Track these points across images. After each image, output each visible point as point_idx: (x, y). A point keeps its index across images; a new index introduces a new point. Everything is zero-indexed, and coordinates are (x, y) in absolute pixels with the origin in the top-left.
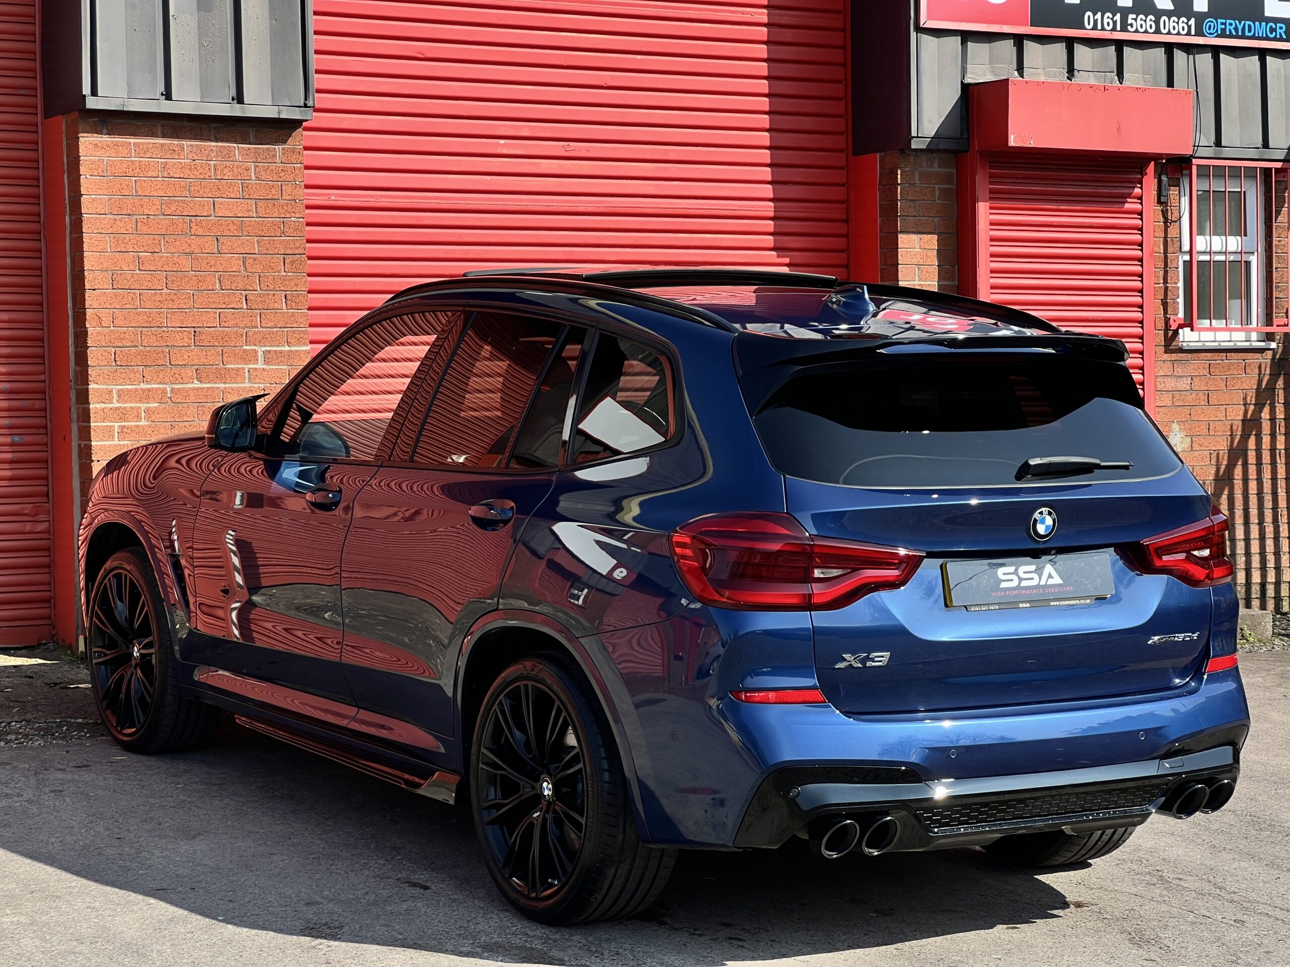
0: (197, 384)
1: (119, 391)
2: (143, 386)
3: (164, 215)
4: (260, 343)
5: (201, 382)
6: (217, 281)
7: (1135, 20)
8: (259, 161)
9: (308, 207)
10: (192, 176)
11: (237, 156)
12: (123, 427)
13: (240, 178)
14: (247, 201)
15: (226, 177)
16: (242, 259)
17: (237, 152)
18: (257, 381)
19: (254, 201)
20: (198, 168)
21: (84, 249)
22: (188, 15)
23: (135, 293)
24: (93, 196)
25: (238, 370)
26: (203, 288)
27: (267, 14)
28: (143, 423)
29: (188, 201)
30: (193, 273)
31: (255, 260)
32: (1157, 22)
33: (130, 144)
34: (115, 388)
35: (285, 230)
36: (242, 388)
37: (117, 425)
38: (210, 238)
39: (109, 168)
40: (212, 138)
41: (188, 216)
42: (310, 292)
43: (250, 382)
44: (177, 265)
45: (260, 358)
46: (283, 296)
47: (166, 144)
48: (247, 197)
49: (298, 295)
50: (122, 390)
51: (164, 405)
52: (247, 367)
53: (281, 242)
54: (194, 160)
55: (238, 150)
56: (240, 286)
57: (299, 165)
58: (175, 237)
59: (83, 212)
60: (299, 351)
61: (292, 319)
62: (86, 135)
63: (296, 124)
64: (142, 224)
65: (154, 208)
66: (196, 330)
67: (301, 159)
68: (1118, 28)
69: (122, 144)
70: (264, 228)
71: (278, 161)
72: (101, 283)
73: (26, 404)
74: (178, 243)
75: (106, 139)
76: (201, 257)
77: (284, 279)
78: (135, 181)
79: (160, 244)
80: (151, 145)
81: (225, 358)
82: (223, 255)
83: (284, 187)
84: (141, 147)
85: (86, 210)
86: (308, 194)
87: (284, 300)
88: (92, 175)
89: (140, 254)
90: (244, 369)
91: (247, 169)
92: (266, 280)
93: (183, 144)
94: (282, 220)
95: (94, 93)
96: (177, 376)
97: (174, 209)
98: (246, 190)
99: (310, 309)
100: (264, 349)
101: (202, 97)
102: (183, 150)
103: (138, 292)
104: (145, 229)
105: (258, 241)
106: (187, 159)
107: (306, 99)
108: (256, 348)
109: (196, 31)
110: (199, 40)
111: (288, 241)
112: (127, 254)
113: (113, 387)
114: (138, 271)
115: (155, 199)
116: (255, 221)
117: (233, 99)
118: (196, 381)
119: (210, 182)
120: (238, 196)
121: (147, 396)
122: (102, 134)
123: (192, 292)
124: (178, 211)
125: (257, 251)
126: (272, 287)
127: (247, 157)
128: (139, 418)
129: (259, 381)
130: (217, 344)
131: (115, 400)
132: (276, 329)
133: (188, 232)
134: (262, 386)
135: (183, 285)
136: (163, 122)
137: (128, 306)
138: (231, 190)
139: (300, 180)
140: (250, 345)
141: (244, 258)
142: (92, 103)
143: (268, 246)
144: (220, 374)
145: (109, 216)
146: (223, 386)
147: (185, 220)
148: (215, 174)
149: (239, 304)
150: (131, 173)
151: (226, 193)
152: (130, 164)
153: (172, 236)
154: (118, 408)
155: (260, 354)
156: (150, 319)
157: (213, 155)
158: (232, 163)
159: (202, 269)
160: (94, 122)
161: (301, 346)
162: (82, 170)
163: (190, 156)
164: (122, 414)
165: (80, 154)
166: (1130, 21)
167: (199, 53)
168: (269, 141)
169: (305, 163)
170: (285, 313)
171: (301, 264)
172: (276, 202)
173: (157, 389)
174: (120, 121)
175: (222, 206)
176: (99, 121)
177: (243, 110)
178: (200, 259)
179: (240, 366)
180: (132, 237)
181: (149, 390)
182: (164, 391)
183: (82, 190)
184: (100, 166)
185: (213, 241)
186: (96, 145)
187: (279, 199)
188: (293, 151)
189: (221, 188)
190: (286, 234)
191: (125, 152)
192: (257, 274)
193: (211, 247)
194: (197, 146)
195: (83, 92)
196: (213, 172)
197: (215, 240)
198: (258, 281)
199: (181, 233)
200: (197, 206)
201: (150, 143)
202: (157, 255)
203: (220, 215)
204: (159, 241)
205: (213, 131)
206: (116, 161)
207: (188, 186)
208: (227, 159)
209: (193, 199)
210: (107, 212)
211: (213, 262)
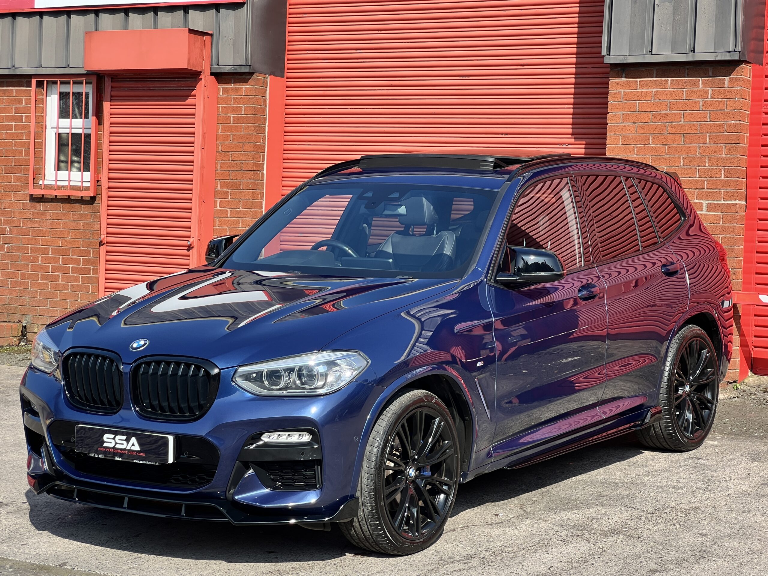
3: (653, 122)
4: (706, 199)
6: (682, 161)
8: (714, 86)
10: (671, 98)
11: (700, 85)
13: (701, 98)
14: (704, 111)
15: (692, 98)
17: (701, 82)
19: (709, 112)
20: (676, 93)
21: (607, 143)
24: (614, 113)
26: (672, 165)
29: (667, 113)
30: (667, 156)
31: (706, 147)
33: (637, 81)
35: (727, 129)
38: (679, 135)
39: (624, 96)
40: (686, 75)
41: (667, 122)
44: (658, 151)
45: (704, 208)
46: (723, 170)
47: (658, 80)
48: (704, 109)
49: (732, 169)
53: (724, 136)
54: (674, 89)
56: (695, 164)
57: (739, 88)
59: (608, 122)
60: (729, 204)
61: (726, 184)
62: (613, 79)
63: (735, 63)
64: (640, 128)
65: (648, 118)
69: (632, 82)
70: (713, 128)
74: (660, 138)
75: (624, 79)
77: (724, 159)
78: (638, 103)
79: (649, 140)
80: (649, 82)
82: (686, 145)
83: (728, 102)
84: (643, 83)
85: (610, 121)
87: (723, 172)
88: (614, 101)
89: (638, 145)
91: (707, 92)
92: (712, 160)
93: (668, 80)
94: (725, 123)
97: (659, 118)
98: (704, 105)
100: (707, 202)
101: (672, 51)
102: (668, 83)
104: (641, 131)
105: (710, 136)
106: (670, 88)
108: (702, 201)
109: (672, 12)
110: (674, 17)
111: (728, 135)
112: (630, 146)
114: (635, 156)
115: (649, 113)
116: (708, 124)
119: (682, 102)
120: (699, 109)
122: (622, 77)
123: (666, 167)
125: (708, 142)
126: (715, 164)
127: (706, 85)
132: (716, 190)
133: (666, 131)
136: (657, 68)
138: (694, 105)
139: (739, 97)
140: (699, 199)
141: (700, 147)
142: (608, 60)
143: (715, 139)
145: (623, 124)
147: (665, 125)
148: (686, 96)
149: (693, 174)
150: (636, 98)
151: (692, 107)
152: (636, 93)
153: (657, 134)
155: (705, 206)
157: (685, 85)
158: (696, 89)
159: (672, 154)
161: (731, 200)
162: (610, 98)
165: (609, 89)
167: (673, 25)
168: (721, 74)
170: (722, 180)
172: (722, 112)
174: (632, 69)
175: (688, 115)
176: (621, 70)
177: (693, 57)
184: (619, 96)
185: (681, 137)
186: (618, 84)
187: (724, 110)
188: (736, 79)
189: (688, 105)
190: (728, 131)
191: (634, 86)
192: (707, 157)
193: (679, 140)
194: (676, 80)
195: (602, 54)
196: (685, 95)
197: (682, 136)
198: (707, 160)
199: (662, 132)
200: (673, 116)
201: (648, 80)
202: (647, 145)
203: (686, 121)
204: (649, 137)
205: (687, 71)
206: (628, 92)
207: (669, 104)
208: (693, 87)
209: (671, 112)
210: (621, 122)
211: (680, 149)
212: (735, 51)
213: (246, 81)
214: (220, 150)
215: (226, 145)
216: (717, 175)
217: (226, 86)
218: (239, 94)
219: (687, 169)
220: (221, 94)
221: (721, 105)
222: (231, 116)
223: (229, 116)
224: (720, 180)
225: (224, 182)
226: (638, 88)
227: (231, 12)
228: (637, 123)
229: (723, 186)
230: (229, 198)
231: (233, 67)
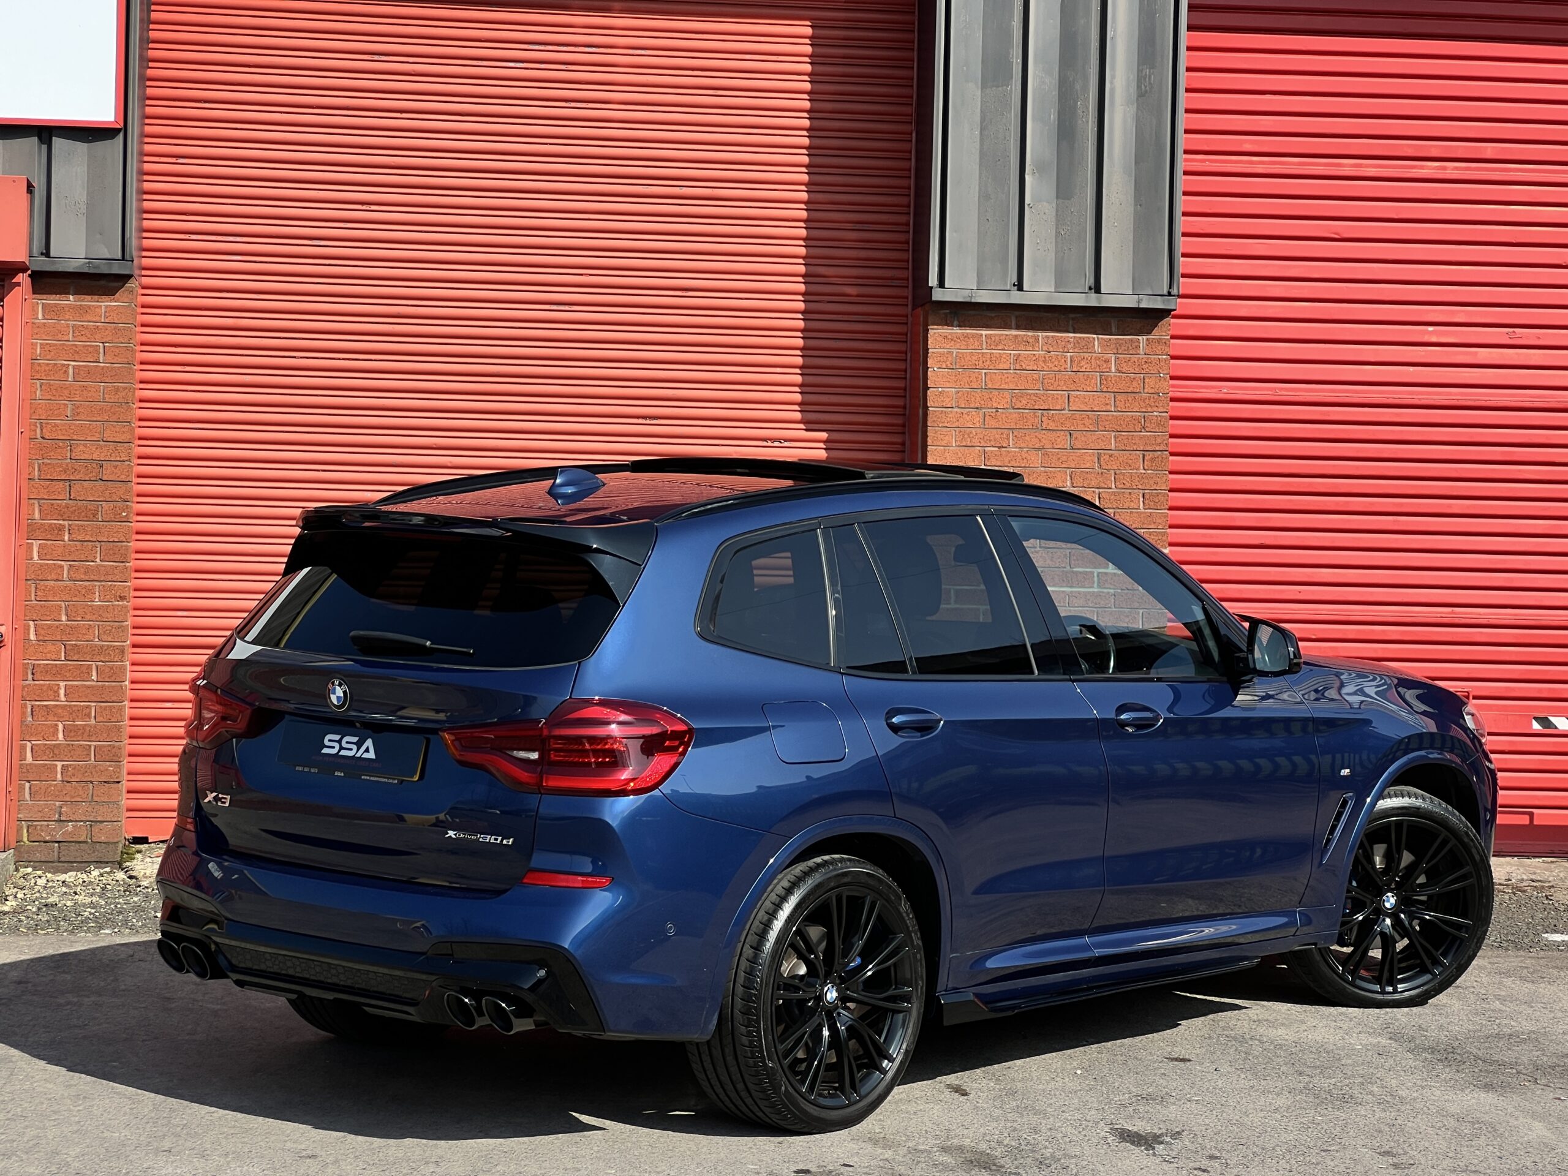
3: (1014, 409)
6: (1068, 478)
8: (1120, 352)
9: (1172, 400)
10: (1046, 368)
11: (1096, 347)
13: (1098, 370)
14: (1105, 394)
15: (1083, 370)
16: (1096, 455)
17: (1096, 343)
18: (1107, 586)
19: (1112, 395)
20: (1053, 360)
21: (928, 444)
22: (1045, 203)
24: (940, 389)
27: (1131, 199)
29: (1040, 394)
30: (1042, 469)
31: (1111, 456)
35: (1146, 425)
36: (1089, 592)
38: (1062, 433)
39: (958, 360)
40: (1071, 329)
41: (1040, 409)
42: (1171, 490)
43: (1099, 586)
44: (1025, 461)
46: (1141, 495)
47: (1020, 335)
48: (1105, 390)
49: (1158, 494)
52: (1096, 571)
53: (1141, 438)
54: (1049, 352)
55: (1097, 341)
56: (1093, 483)
57: (1164, 357)
58: (1025, 431)
59: (929, 405)
61: (1149, 519)
62: (936, 327)
63: (1161, 314)
64: (990, 418)
65: (1004, 401)
67: (1167, 350)
69: (973, 336)
70: (1122, 423)
71: (1141, 352)
74: (1027, 438)
75: (957, 331)
76: (1051, 452)
77: (1142, 476)
78: (985, 373)
79: (1008, 439)
80: (1004, 337)
82: (1076, 451)
83: (1147, 380)
84: (993, 339)
85: (932, 403)
86: (1173, 386)
87: (1141, 499)
88: (940, 368)
89: (986, 449)
90: (1092, 573)
91: (1107, 361)
92: (1122, 477)
93: (1038, 336)
94: (1143, 414)
95: (941, 284)
97: (1025, 403)
98: (1105, 383)
99: (1171, 509)
101: (1056, 287)
102: (1038, 342)
104: (993, 423)
105: (1115, 437)
106: (1042, 350)
107: (1170, 288)
109: (1054, 219)
110: (1057, 228)
111: (1149, 437)
112: (973, 448)
113: (951, 587)
115: (1006, 393)
116: (1113, 416)
117: (1090, 288)
119: (1065, 375)
120: (1095, 390)
122: (952, 326)
124: (1029, 405)
125: (1113, 447)
126: (1128, 485)
127: (1107, 349)
129: (1109, 586)
131: (952, 601)
133: (1039, 426)
134: (1112, 591)
136: (1017, 313)
138: (1088, 382)
139: (1165, 371)
141: (1099, 455)
142: (938, 295)
143: (1126, 442)
145: (956, 410)
147: (1037, 414)
148: (1072, 366)
150: (981, 366)
151: (1082, 386)
152: (980, 356)
153: (1022, 431)
157: (1070, 346)
158: (1090, 355)
159: (1053, 465)
160: (945, 313)
162: (930, 363)
163: (1045, 348)
165: (929, 347)
167: (1056, 242)
168: (1133, 331)
169: (1171, 353)
170: (1142, 513)
171: (1162, 462)
172: (1137, 396)
174: (970, 313)
175: (1077, 400)
176: (950, 313)
177: (1099, 300)
178: (1050, 454)
180: (979, 430)
183: (929, 382)
184: (950, 359)
185: (1066, 436)
186: (945, 337)
187: (1140, 393)
188: (1159, 341)
189: (1077, 381)
190: (1147, 429)
191: (977, 343)
192: (1113, 471)
193: (1063, 442)
194: (1053, 337)
195: (930, 285)
196: (1069, 365)
197: (1068, 434)
198: (1113, 479)
199: (1031, 427)
200: (1050, 399)
201: (1002, 335)
202: (1004, 449)
203: (1074, 409)
204: (1008, 435)
205: (1071, 322)
206: (966, 353)
207: (1041, 379)
208: (1085, 350)
209: (1046, 392)
210: (954, 406)
211: (1064, 458)
212: (1170, 294)
213: (111, 292)
214: (38, 436)
215: (56, 425)
217: (53, 300)
218: (90, 319)
220: (40, 316)
221: (1135, 384)
222: (69, 365)
223: (63, 365)
224: (1137, 513)
225: (52, 505)
226: (984, 347)
227: (81, 148)
228: (984, 408)
229: (1143, 524)
230: (66, 538)
231: (89, 263)
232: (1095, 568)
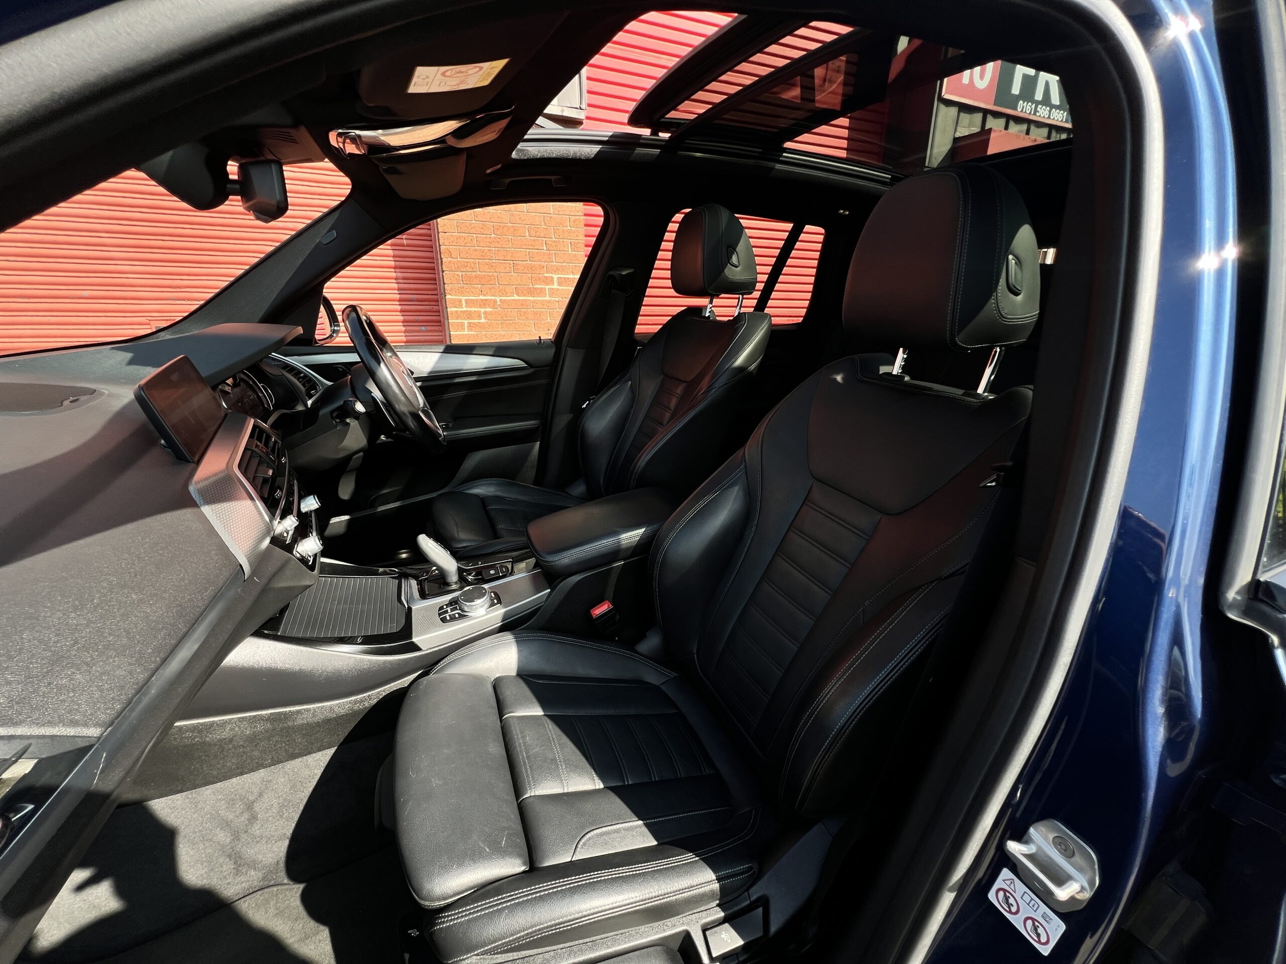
0: (516, 297)
1: (466, 300)
2: (482, 297)
4: (555, 272)
5: (518, 295)
6: (527, 231)
7: (1041, 108)
12: (470, 323)
18: (553, 296)
23: (473, 236)
25: (541, 289)
28: (483, 320)
31: (551, 218)
32: (1050, 112)
34: (463, 298)
36: (544, 300)
37: (466, 322)
43: (549, 296)
45: (555, 282)
49: (579, 243)
50: (468, 300)
51: (495, 310)
52: (547, 287)
56: (542, 235)
61: (574, 258)
66: (515, 262)
68: (1032, 113)
72: (450, 228)
73: (428, 307)
76: (515, 213)
77: (570, 232)
81: (533, 282)
82: (530, 213)
87: (570, 245)
90: (545, 288)
96: (503, 291)
103: (475, 235)
107: (580, 104)
108: (552, 275)
114: (474, 222)
118: (515, 295)
121: (484, 303)
123: (510, 237)
125: (552, 212)
126: (561, 237)
128: (480, 317)
130: (527, 272)
131: (464, 306)
132: (565, 264)
134: (557, 299)
135: (505, 232)
137: (468, 245)
140: (549, 273)
141: (544, 217)
143: (559, 209)
144: (531, 291)
146: (532, 298)
149: (541, 246)
154: (467, 311)
156: (484, 254)
159: (517, 222)
164: (469, 315)
166: (1038, 109)
170: (570, 254)
171: (580, 223)
173: (490, 300)
179: (543, 286)
181: (486, 300)
182: (495, 301)
211: (523, 218)
212: (581, 109)
216: (565, 249)
219: (534, 240)
232: (547, 285)
